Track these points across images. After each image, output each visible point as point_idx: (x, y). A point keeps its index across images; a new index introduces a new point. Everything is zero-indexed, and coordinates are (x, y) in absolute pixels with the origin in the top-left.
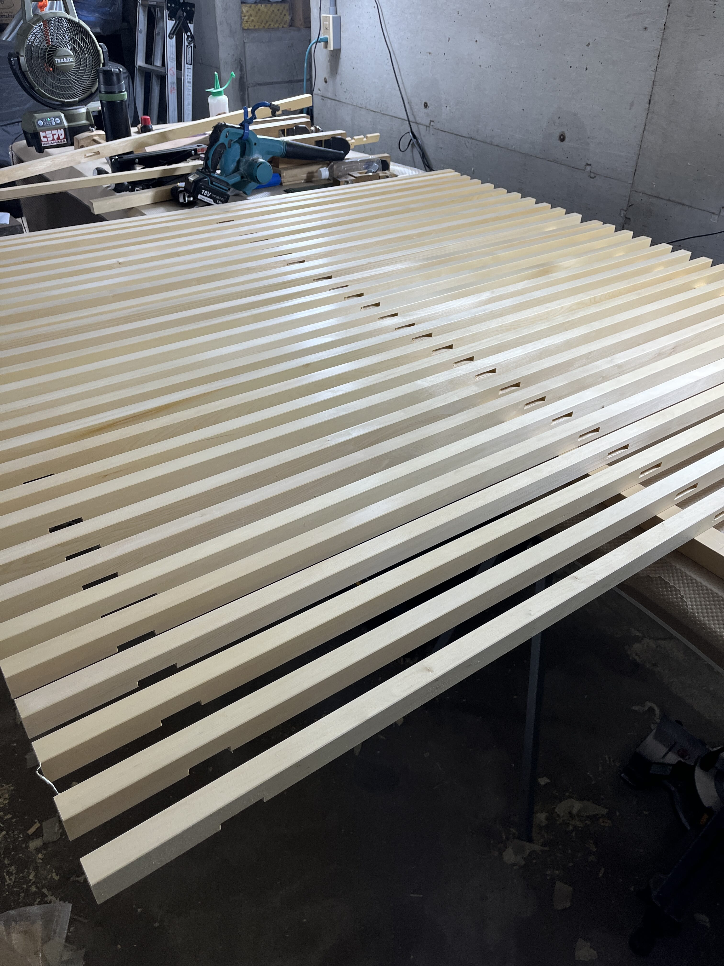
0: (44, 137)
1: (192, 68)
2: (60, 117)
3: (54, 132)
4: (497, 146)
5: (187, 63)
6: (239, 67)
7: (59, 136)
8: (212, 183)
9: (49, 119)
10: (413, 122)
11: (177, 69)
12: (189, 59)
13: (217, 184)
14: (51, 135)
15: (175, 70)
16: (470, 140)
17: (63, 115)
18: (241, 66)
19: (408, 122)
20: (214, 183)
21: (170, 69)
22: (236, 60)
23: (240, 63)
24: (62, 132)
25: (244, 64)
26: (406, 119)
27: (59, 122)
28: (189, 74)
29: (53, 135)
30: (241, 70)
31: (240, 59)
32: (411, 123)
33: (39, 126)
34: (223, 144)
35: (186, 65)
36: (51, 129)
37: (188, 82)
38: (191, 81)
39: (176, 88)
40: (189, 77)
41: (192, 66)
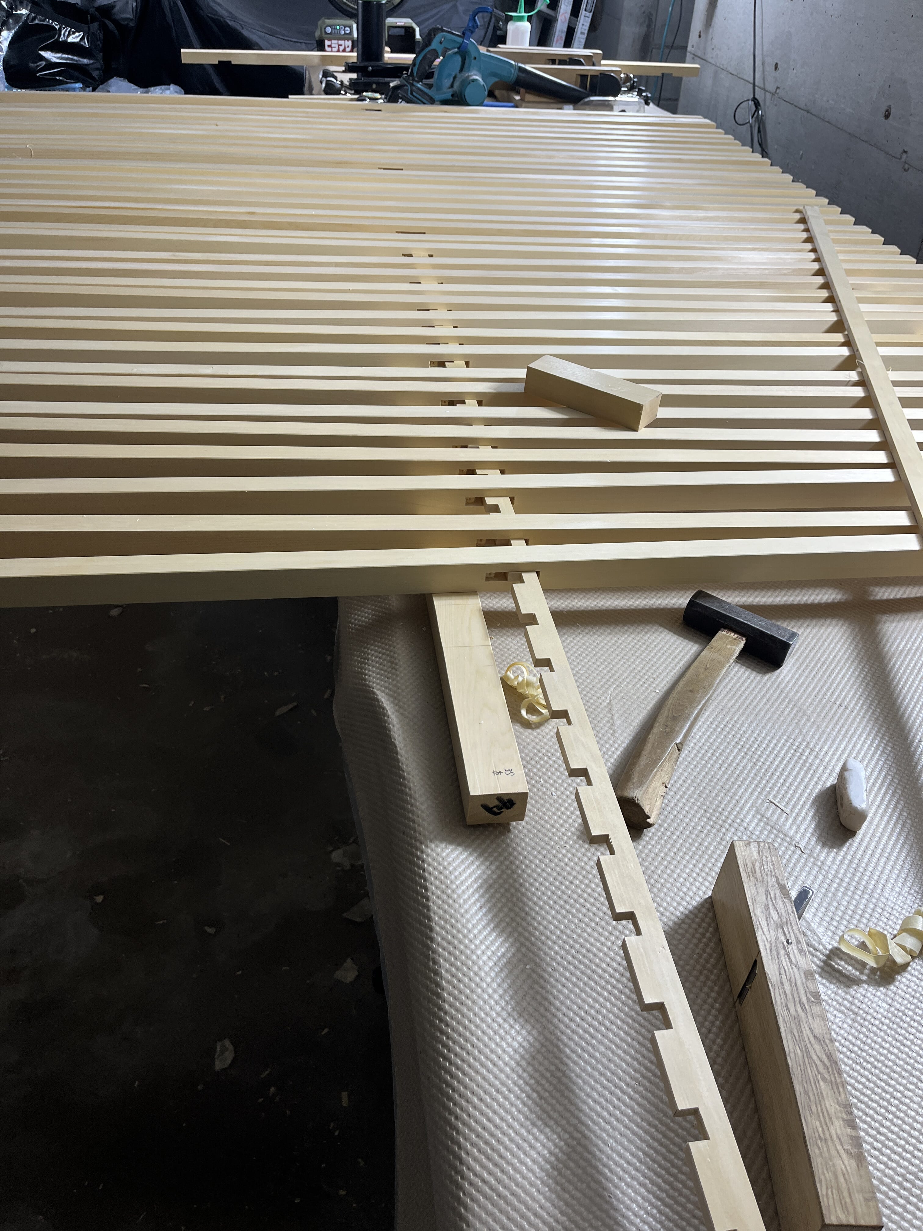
0: (329, 46)
1: (591, 17)
2: (351, 27)
3: (341, 42)
4: (828, 122)
5: (586, 10)
6: (647, 22)
7: (345, 48)
8: (412, 94)
9: (338, 27)
10: (759, 87)
11: (571, 15)
12: (589, 6)
13: (418, 96)
14: (337, 46)
15: (568, 15)
16: (805, 114)
17: (355, 26)
18: (650, 20)
19: (752, 86)
20: (414, 94)
21: (563, 14)
22: (644, 13)
23: (649, 17)
24: (349, 43)
25: (654, 20)
26: (752, 81)
27: (348, 32)
28: (585, 24)
29: (339, 45)
30: (649, 26)
31: (650, 12)
32: (756, 88)
33: (326, 33)
34: (435, 50)
35: (584, 12)
36: (338, 39)
37: (582, 33)
38: (586, 32)
39: (564, 38)
40: (584, 27)
41: (591, 14)
